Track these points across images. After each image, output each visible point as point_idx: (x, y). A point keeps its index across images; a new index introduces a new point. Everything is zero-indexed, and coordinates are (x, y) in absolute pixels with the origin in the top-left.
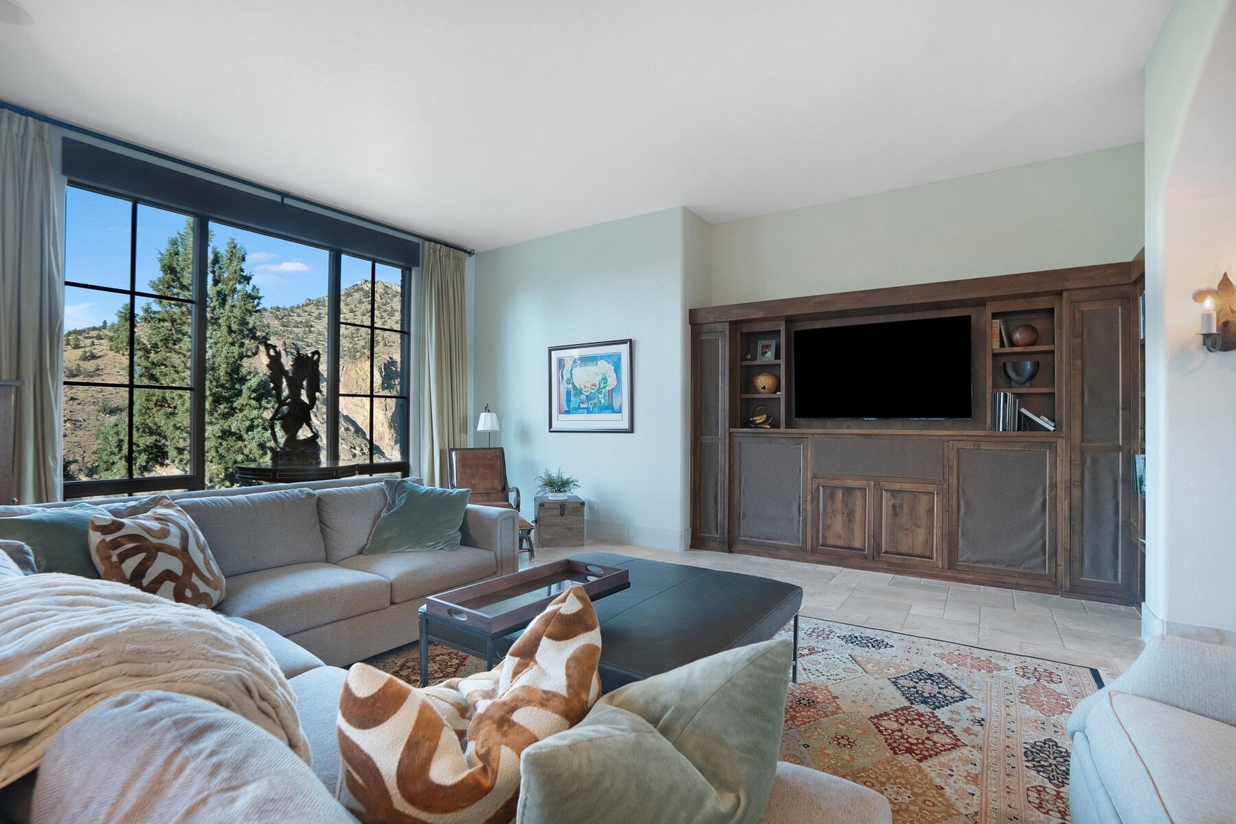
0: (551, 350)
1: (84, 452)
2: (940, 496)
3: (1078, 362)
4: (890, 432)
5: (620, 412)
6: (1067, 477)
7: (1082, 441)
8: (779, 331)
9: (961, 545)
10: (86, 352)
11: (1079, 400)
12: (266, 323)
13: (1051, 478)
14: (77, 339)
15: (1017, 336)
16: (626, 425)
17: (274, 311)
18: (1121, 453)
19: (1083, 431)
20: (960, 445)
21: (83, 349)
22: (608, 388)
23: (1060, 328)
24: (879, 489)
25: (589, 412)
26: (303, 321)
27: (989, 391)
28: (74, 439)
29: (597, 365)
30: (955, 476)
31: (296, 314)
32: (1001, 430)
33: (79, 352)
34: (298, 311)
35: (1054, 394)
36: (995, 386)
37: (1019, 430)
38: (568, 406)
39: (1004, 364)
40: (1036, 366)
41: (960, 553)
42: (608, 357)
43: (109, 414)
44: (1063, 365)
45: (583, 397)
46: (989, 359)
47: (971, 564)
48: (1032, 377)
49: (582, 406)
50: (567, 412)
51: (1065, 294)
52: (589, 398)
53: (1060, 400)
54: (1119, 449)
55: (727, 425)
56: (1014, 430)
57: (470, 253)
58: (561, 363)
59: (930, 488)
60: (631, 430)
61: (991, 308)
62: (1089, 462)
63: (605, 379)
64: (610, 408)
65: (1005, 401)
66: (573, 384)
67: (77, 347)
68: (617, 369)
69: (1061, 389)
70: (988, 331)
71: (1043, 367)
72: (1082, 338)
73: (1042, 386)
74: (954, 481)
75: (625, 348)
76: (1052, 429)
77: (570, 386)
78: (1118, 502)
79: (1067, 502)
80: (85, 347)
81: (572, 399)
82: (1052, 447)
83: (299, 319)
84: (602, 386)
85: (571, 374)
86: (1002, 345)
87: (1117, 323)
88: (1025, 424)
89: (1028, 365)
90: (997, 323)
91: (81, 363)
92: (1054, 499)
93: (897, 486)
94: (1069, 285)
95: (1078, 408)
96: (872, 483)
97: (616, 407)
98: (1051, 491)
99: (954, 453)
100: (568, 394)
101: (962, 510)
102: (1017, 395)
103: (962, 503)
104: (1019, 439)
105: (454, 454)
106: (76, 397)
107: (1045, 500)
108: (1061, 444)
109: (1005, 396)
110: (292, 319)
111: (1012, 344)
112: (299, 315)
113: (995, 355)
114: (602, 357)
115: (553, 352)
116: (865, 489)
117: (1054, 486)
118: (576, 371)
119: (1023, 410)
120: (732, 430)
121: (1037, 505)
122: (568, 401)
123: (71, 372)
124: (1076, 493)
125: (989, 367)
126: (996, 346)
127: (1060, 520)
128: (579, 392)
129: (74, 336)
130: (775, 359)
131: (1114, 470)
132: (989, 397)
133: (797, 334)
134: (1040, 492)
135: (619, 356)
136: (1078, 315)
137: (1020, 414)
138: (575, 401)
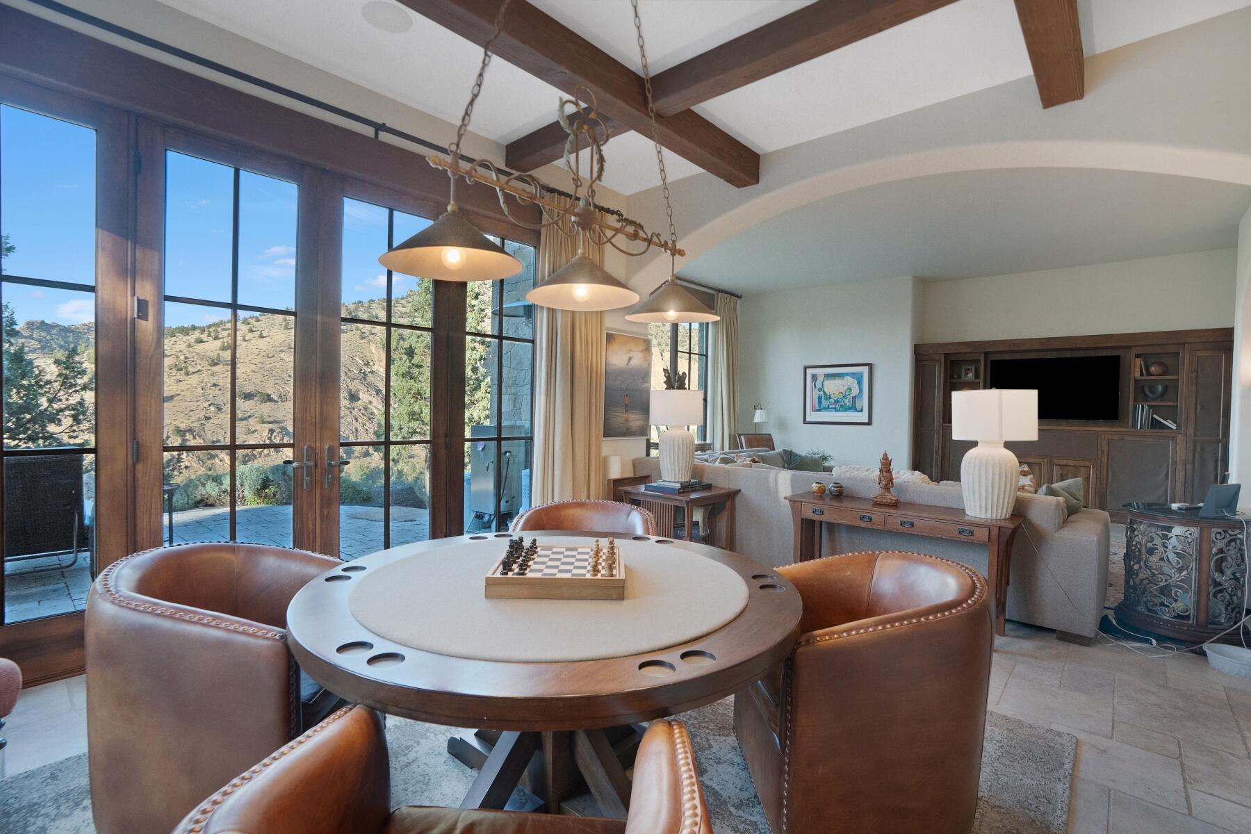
0: (806, 368)
1: (225, 433)
2: (1095, 469)
3: (1194, 388)
4: (1061, 428)
5: (862, 411)
6: (1184, 458)
7: (1195, 436)
8: (980, 360)
9: (1108, 499)
10: (224, 343)
11: (1193, 411)
12: (374, 314)
13: (1173, 458)
14: (216, 331)
15: (1153, 369)
16: (866, 420)
17: (381, 303)
18: (1220, 444)
19: (1195, 429)
20: (1109, 437)
21: (221, 340)
22: (852, 395)
23: (1183, 365)
24: (1051, 464)
25: (836, 410)
26: (408, 311)
27: (1131, 403)
28: (217, 422)
29: (843, 379)
30: (1106, 456)
31: (400, 305)
32: (1139, 428)
33: (218, 343)
34: (402, 302)
35: (1177, 406)
36: (1135, 400)
37: (1151, 428)
38: (820, 406)
39: (1143, 387)
40: (1166, 388)
41: (1108, 504)
42: (853, 375)
43: (244, 399)
44: (1183, 388)
45: (832, 401)
46: (1132, 383)
47: (1116, 511)
48: (1162, 396)
49: (831, 406)
50: (818, 410)
51: (1186, 345)
52: (836, 402)
53: (1181, 410)
54: (1220, 441)
55: (941, 421)
56: (1148, 428)
57: (740, 297)
58: (814, 377)
59: (1088, 464)
60: (869, 423)
61: (1134, 352)
62: (1198, 449)
63: (850, 389)
64: (853, 408)
65: (1142, 410)
66: (824, 391)
67: (216, 338)
68: (860, 383)
69: (1181, 404)
70: (1132, 365)
71: (1170, 389)
72: (1197, 373)
73: (1169, 401)
74: (1104, 460)
75: (865, 370)
76: (1175, 428)
77: (822, 393)
78: (1217, 474)
79: (1183, 473)
80: (223, 338)
81: (823, 401)
82: (1174, 439)
83: (404, 310)
84: (847, 393)
85: (823, 385)
86: (1142, 374)
87: (1221, 364)
88: (1156, 425)
89: (1160, 388)
90: (1138, 361)
91: (221, 352)
92: (1174, 471)
93: (1064, 462)
94: (1189, 340)
95: (1192, 416)
96: (1046, 460)
97: (859, 408)
98: (1172, 467)
99: (1106, 442)
100: (820, 398)
101: (1110, 478)
102: (1150, 407)
103: (1110, 473)
104: (1151, 434)
105: (742, 438)
106: (217, 383)
107: (1168, 472)
108: (1180, 437)
109: (1143, 407)
110: (398, 310)
111: (1149, 374)
112: (403, 306)
113: (1136, 381)
114: (847, 374)
115: (808, 370)
116: (1041, 464)
117: (1174, 463)
118: (826, 383)
119: (1155, 416)
120: (944, 425)
121: (1163, 475)
122: (820, 402)
123: (213, 360)
124: (1189, 467)
125: (1132, 388)
126: (1137, 374)
127: (1178, 484)
128: (828, 397)
129: (214, 328)
130: (975, 378)
131: (1216, 453)
132: (1131, 407)
133: (992, 362)
134: (1165, 466)
135: (861, 374)
136: (1195, 359)
137: (1153, 418)
138: (825, 403)
